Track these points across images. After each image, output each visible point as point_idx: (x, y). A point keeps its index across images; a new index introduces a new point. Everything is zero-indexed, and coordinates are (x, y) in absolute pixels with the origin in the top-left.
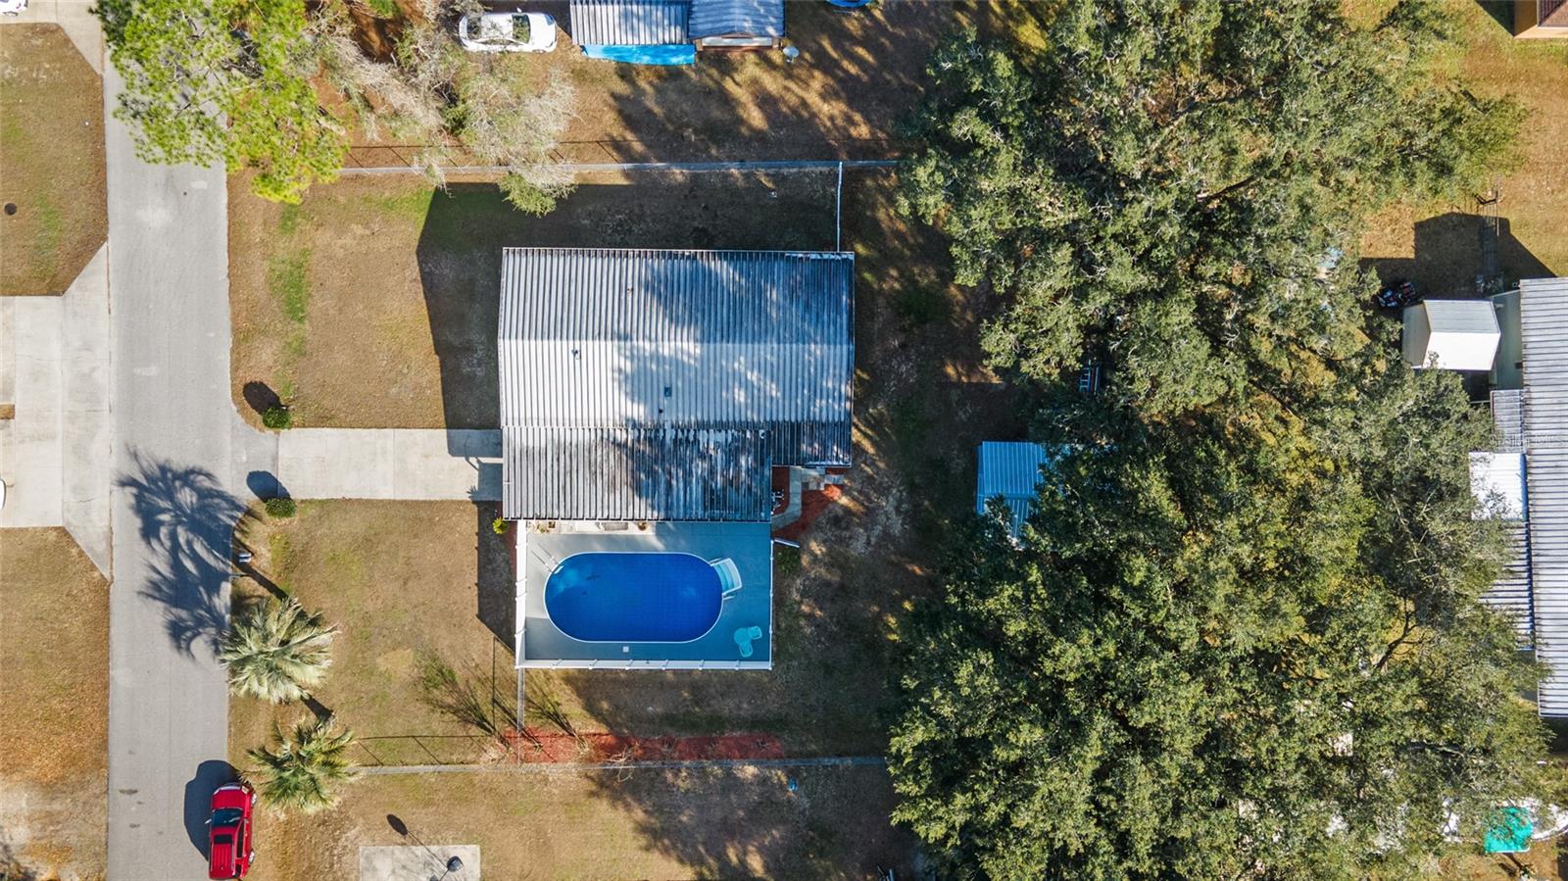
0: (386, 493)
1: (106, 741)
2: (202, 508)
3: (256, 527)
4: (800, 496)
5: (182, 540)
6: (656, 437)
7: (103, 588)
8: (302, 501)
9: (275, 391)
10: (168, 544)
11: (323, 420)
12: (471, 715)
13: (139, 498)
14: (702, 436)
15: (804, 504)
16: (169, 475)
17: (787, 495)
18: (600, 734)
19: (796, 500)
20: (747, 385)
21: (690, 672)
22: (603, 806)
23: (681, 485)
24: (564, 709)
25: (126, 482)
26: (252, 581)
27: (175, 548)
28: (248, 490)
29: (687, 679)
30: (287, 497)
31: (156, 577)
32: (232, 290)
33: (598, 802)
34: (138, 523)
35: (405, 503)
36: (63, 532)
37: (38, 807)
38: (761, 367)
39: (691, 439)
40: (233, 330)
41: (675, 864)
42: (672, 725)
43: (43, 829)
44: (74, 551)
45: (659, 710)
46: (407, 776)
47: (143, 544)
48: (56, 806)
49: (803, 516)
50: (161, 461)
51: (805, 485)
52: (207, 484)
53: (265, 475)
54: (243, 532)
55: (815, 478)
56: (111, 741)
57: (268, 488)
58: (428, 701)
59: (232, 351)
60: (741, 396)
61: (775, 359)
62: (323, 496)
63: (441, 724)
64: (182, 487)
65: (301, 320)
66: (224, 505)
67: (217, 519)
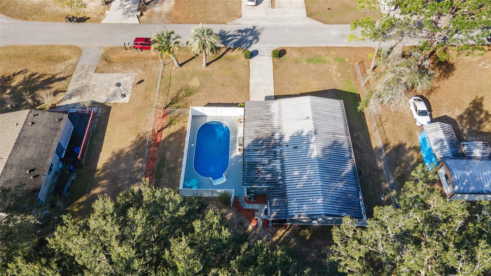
0: (252, 81)
1: (180, 23)
2: (247, 41)
3: (241, 52)
4: (252, 208)
5: (237, 37)
6: (277, 145)
7: (224, 23)
8: (249, 62)
9: (284, 56)
10: (237, 34)
11: (275, 66)
12: (174, 101)
13: (250, 29)
14: (278, 161)
15: (249, 210)
16: (257, 35)
17: (253, 203)
18: (161, 137)
19: (250, 207)
20: (301, 175)
21: (181, 166)
22: (134, 138)
23: (257, 154)
24: (172, 126)
25: (254, 27)
26: (224, 51)
27: (235, 36)
28: (253, 50)
29: (178, 166)
30: (251, 58)
31: (227, 32)
32: (314, 47)
33: (136, 136)
34: (243, 29)
35: (249, 85)
36: (241, 16)
37: (164, 12)
38: (309, 179)
39: (277, 157)
40: (302, 47)
41: (105, 162)
42: (161, 161)
43: (158, 13)
44: (235, 18)
45: (167, 156)
46: (157, 84)
47: (237, 30)
48: (163, 15)
49: (244, 210)
50: (261, 33)
51: (257, 211)
52: (254, 42)
53: (258, 54)
54: (239, 49)
55: (261, 215)
56: (181, 24)
57: (254, 54)
58: (181, 90)
59: (295, 47)
60: (296, 173)
61: (313, 185)
62: (250, 66)
63: (173, 93)
64: (254, 37)
65: (307, 62)
66: (248, 45)
67: (243, 44)
